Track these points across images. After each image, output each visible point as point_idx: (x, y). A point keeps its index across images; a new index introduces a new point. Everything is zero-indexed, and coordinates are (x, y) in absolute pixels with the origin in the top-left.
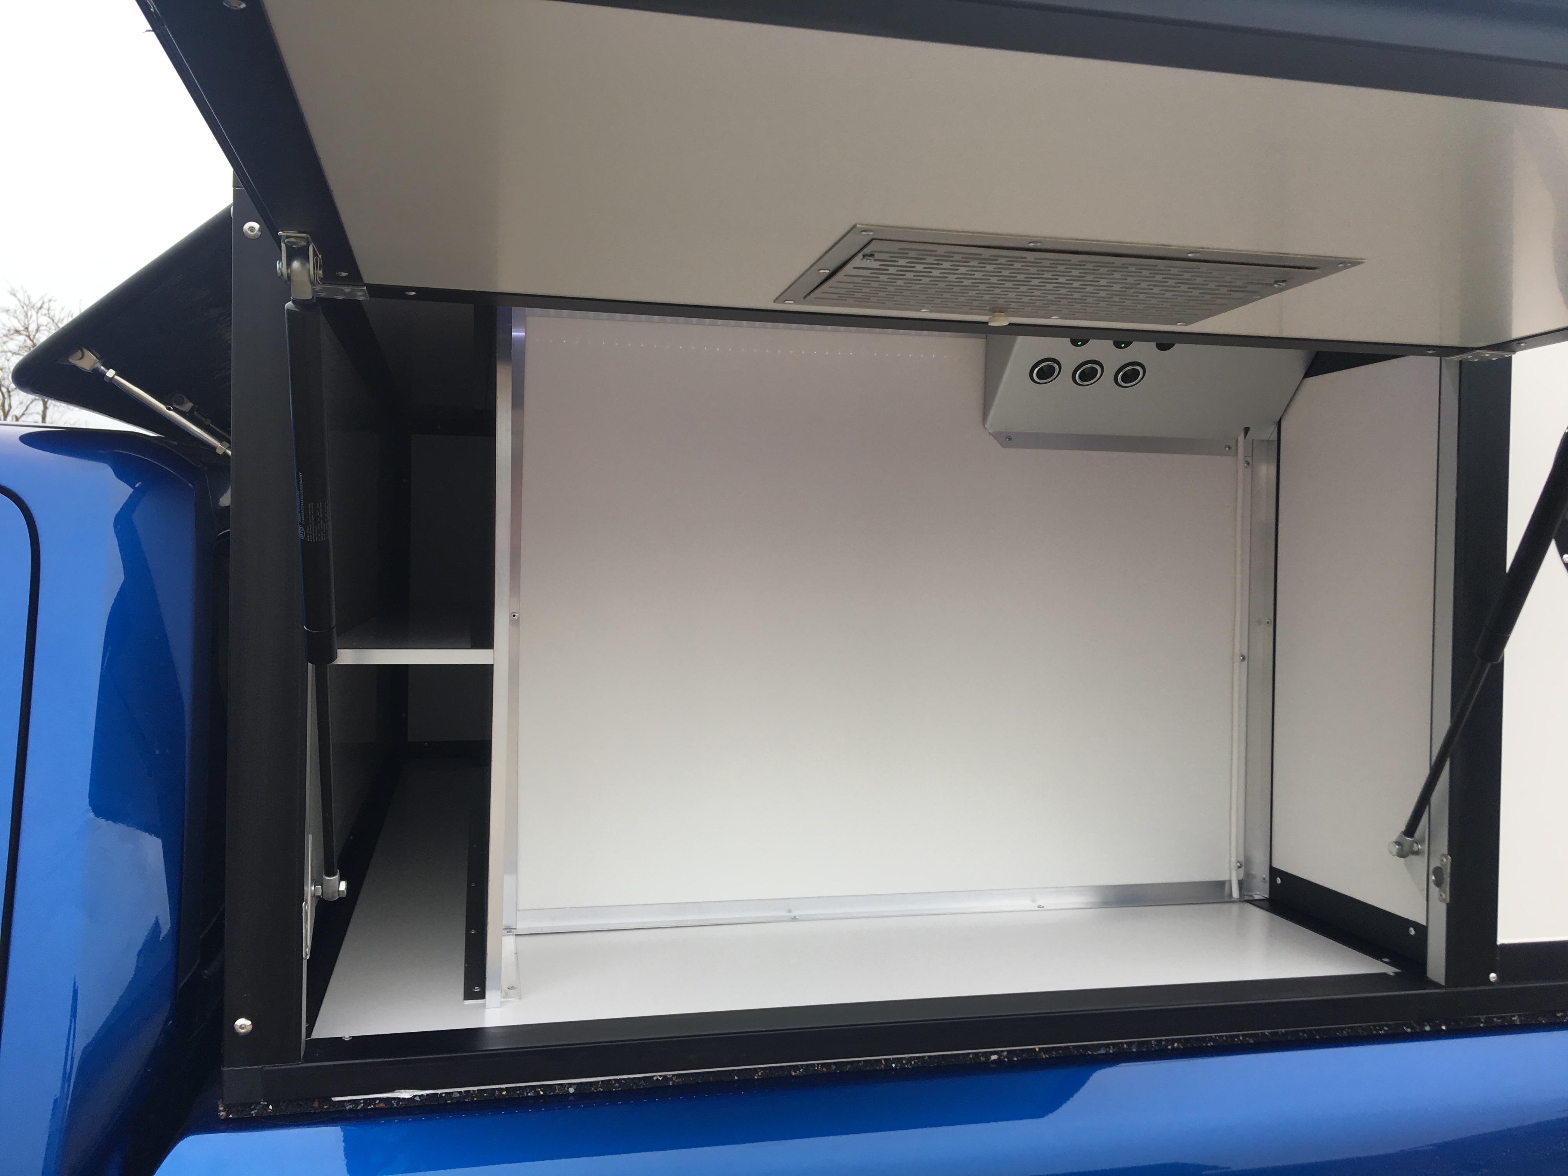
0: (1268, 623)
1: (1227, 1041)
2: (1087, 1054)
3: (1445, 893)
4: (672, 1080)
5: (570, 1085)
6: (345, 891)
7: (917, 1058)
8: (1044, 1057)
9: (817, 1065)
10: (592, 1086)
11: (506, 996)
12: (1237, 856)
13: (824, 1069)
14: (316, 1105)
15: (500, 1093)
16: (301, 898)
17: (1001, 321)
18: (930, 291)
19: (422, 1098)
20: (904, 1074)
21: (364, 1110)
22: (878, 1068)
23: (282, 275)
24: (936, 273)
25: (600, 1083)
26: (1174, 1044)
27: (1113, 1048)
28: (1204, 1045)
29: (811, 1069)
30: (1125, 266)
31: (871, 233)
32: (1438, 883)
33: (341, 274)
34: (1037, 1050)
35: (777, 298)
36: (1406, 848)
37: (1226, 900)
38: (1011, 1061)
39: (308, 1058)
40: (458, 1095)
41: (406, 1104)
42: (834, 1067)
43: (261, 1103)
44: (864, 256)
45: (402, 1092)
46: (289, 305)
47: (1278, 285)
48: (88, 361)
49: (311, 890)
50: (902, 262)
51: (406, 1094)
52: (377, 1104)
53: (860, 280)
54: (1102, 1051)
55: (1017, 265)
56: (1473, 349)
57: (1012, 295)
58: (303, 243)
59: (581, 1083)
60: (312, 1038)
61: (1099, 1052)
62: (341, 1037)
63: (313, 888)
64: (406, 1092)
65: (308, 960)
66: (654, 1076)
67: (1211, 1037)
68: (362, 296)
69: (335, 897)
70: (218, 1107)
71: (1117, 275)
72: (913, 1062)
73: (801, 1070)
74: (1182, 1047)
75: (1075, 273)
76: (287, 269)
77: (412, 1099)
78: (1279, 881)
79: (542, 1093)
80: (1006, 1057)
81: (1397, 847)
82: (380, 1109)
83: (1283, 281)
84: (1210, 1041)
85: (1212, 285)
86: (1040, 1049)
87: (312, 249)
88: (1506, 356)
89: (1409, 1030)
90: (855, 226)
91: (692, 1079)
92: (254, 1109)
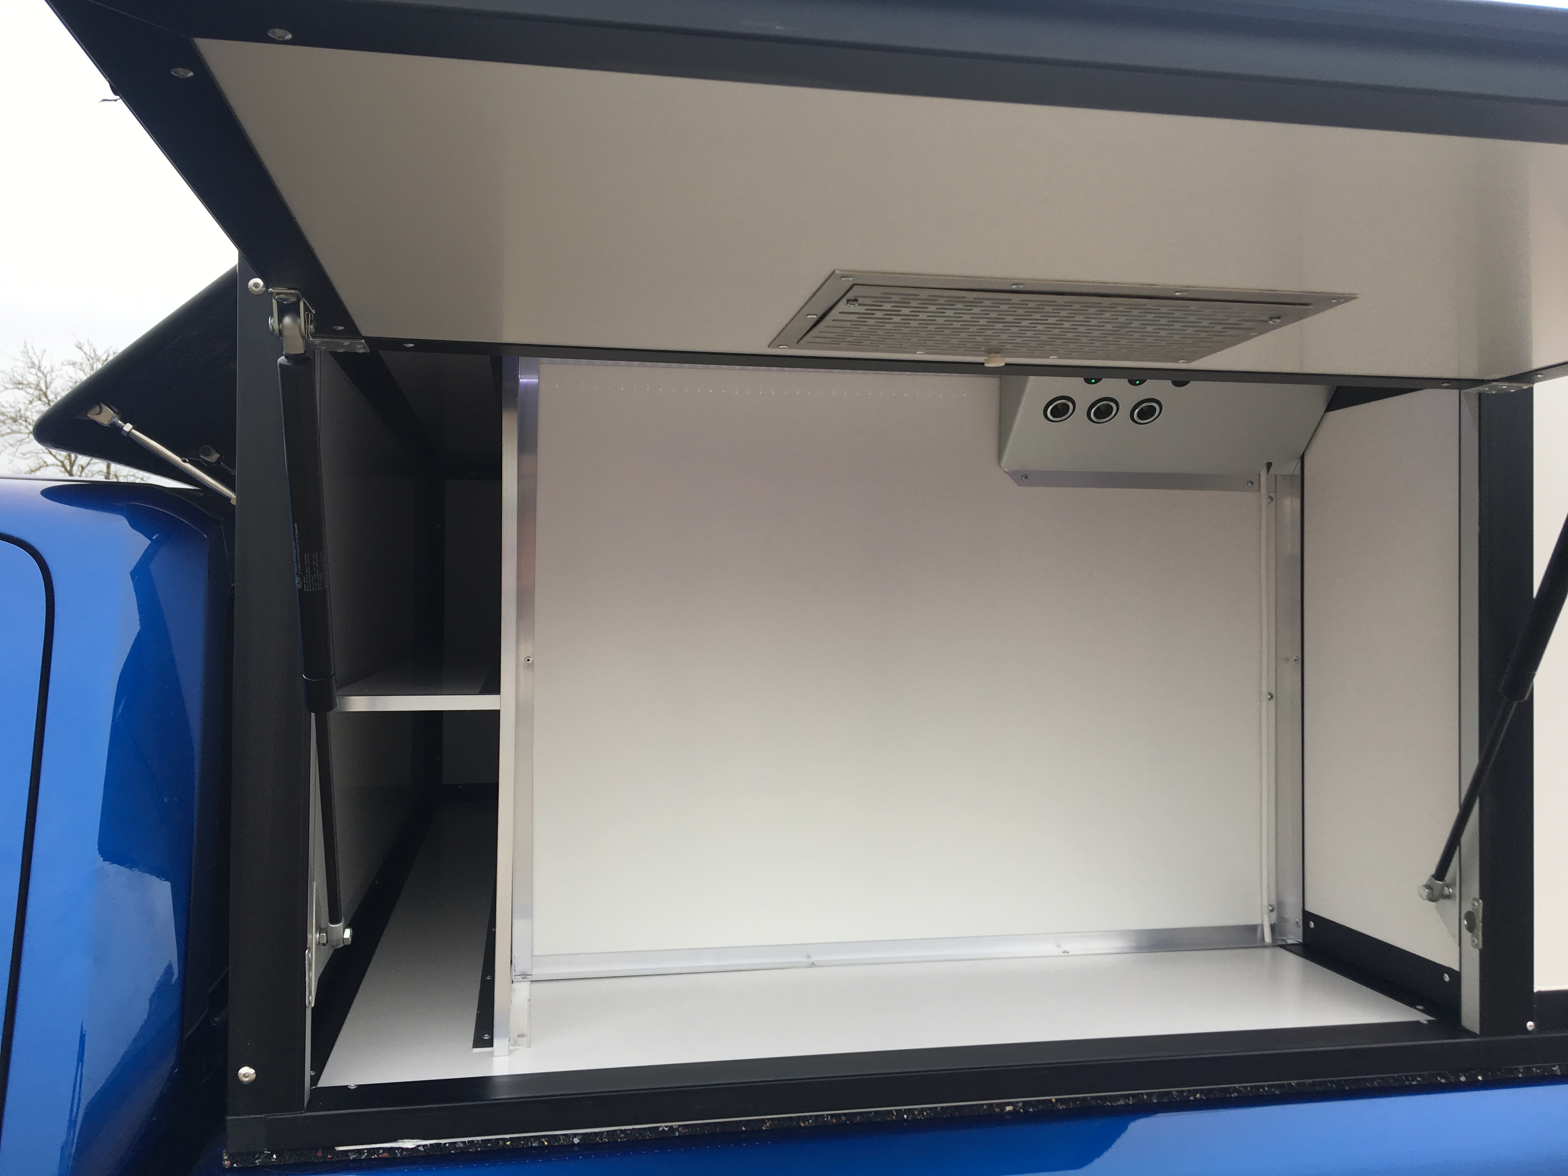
0: (1296, 660)
1: (1251, 1092)
2: (1105, 1105)
3: (1478, 939)
4: (678, 1131)
5: (575, 1135)
6: (350, 939)
7: (930, 1109)
8: (1061, 1108)
9: (826, 1116)
10: (597, 1137)
11: (515, 1043)
12: (1269, 900)
13: (834, 1120)
14: (320, 1154)
15: (505, 1144)
16: (304, 945)
17: (997, 362)
18: (921, 334)
19: (426, 1148)
20: (916, 1125)
21: (368, 1159)
22: (889, 1119)
23: (274, 330)
24: (923, 316)
25: (605, 1134)
26: (1196, 1095)
27: (1133, 1099)
28: (1228, 1096)
29: (821, 1120)
30: (1113, 306)
31: (850, 279)
32: (1471, 928)
33: (337, 328)
34: (1054, 1100)
35: (771, 343)
36: (1436, 893)
37: (1259, 944)
38: (1026, 1112)
39: (310, 1108)
40: (462, 1145)
41: (410, 1154)
42: (844, 1118)
43: (265, 1152)
44: (848, 301)
45: (405, 1142)
46: (282, 359)
47: (1272, 321)
48: (106, 416)
49: (316, 938)
50: (888, 306)
51: (409, 1144)
52: (381, 1154)
53: (847, 324)
54: (1122, 1102)
55: (1004, 307)
56: (1489, 381)
57: (1004, 336)
58: (294, 299)
59: (586, 1134)
60: (318, 1086)
61: (1119, 1103)
62: (347, 1086)
63: (318, 936)
64: (409, 1142)
65: (312, 1008)
66: (659, 1127)
67: (1235, 1087)
68: (361, 348)
69: (339, 945)
70: (222, 1157)
71: (1107, 315)
72: (925, 1113)
73: (810, 1121)
74: (1204, 1098)
75: (1064, 313)
76: (279, 325)
77: (416, 1149)
78: (1312, 925)
79: (546, 1143)
80: (1021, 1108)
81: (1427, 890)
82: (385, 1158)
83: (1278, 318)
84: (1233, 1092)
85: (1205, 323)
86: (1056, 1099)
87: (303, 304)
88: (1524, 387)
89: (1443, 1081)
90: (834, 272)
91: (698, 1130)
92: (258, 1158)
